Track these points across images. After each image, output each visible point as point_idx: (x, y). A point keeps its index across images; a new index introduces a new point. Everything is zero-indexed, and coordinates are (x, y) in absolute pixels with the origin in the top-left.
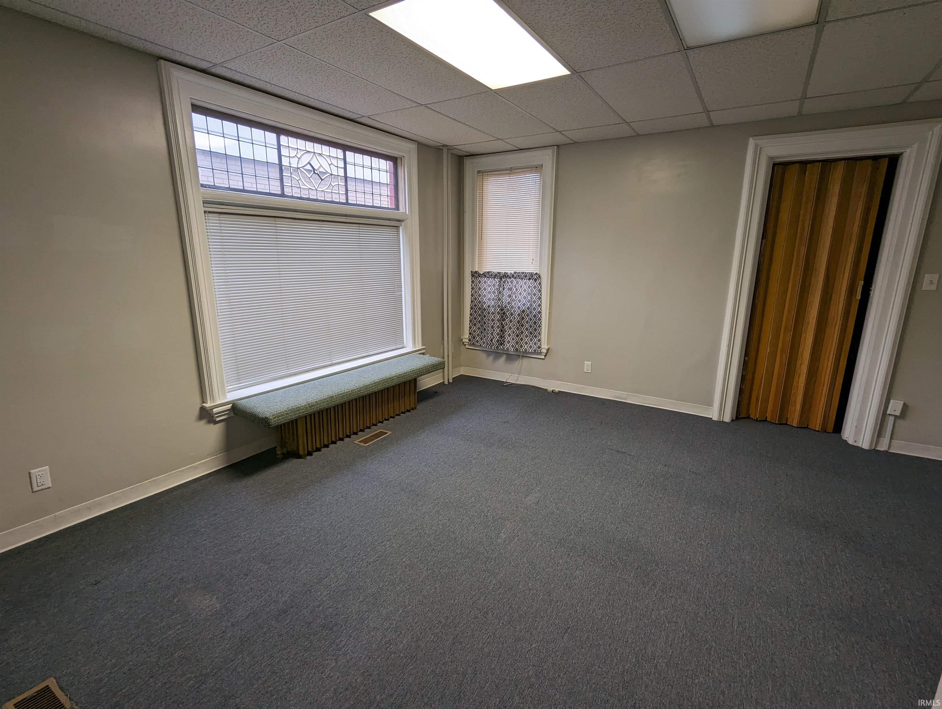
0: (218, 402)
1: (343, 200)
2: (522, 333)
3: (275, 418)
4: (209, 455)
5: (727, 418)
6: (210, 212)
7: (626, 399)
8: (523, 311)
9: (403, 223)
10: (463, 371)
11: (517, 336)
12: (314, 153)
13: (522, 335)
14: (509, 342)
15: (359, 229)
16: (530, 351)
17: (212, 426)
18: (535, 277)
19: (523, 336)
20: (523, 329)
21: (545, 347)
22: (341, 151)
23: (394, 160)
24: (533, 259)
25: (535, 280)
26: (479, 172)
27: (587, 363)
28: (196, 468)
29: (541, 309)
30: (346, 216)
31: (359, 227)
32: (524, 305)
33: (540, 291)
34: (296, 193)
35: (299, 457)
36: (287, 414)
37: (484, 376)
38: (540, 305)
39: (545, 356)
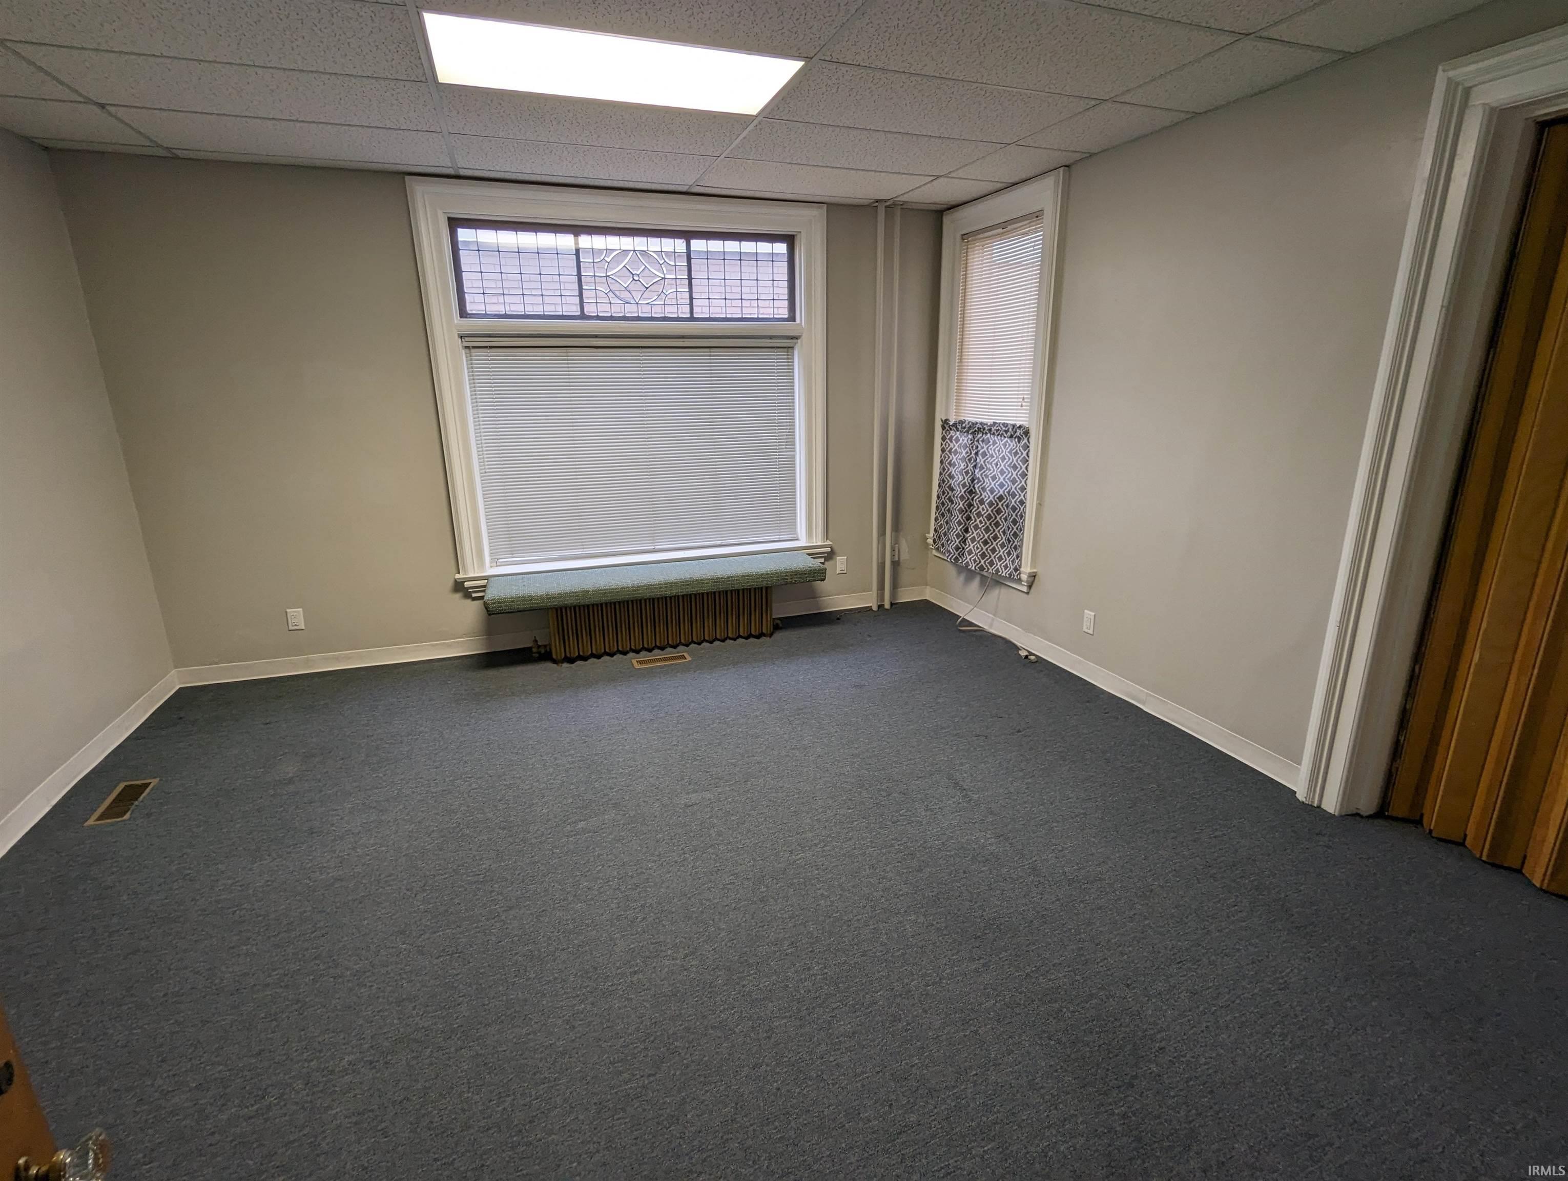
0: (471, 575)
1: (685, 312)
2: (995, 538)
3: (494, 603)
4: (465, 635)
5: (1331, 804)
6: (474, 347)
7: (1144, 704)
8: (1001, 498)
9: (799, 341)
10: (929, 594)
11: (985, 543)
12: (634, 251)
13: (995, 543)
14: (970, 552)
15: (710, 356)
16: (1004, 574)
17: (469, 601)
18: (1019, 434)
19: (997, 544)
20: (999, 531)
21: (1026, 569)
22: (683, 240)
23: (790, 240)
24: (1024, 399)
25: (1019, 439)
26: (964, 236)
27: (1089, 614)
28: (449, 646)
29: (1024, 496)
30: (683, 337)
31: (710, 352)
32: (1002, 485)
33: (1025, 461)
34: (604, 310)
35: (555, 662)
36: (513, 602)
37: (951, 607)
38: (1023, 489)
39: (1030, 587)
